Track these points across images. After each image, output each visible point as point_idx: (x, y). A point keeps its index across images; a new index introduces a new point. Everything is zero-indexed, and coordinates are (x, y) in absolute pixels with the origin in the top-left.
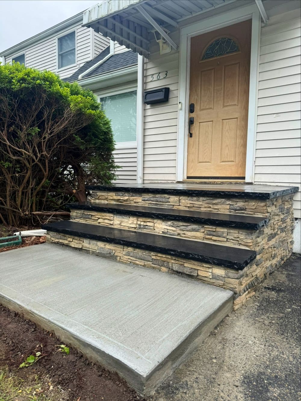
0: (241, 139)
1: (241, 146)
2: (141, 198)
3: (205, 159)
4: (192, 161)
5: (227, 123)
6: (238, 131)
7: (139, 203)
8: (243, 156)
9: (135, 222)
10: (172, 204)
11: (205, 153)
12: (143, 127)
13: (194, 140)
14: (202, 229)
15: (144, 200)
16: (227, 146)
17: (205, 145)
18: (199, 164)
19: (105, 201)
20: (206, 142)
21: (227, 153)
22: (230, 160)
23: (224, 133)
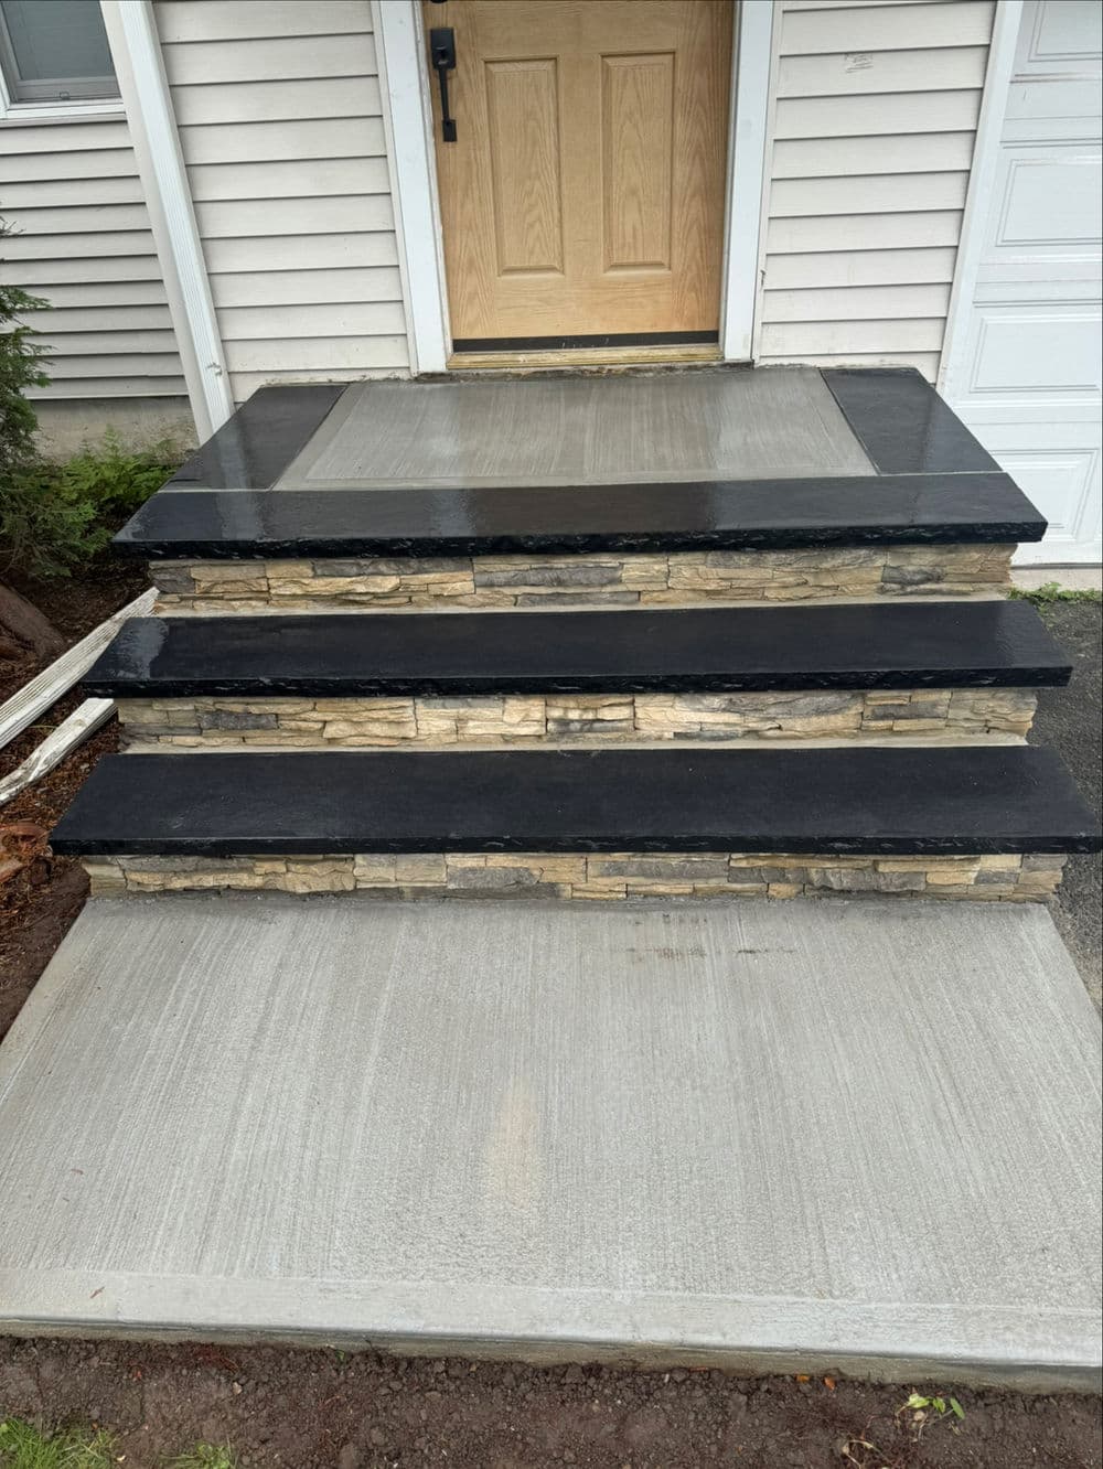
0: (694, 158)
1: (693, 196)
2: (467, 575)
3: (531, 253)
4: (471, 262)
5: (625, 75)
6: (679, 119)
7: (461, 599)
8: (701, 239)
9: (538, 715)
10: (632, 587)
11: (531, 226)
12: (166, 81)
13: (469, 157)
14: (852, 702)
15: (491, 585)
16: (634, 192)
17: (528, 183)
18: (504, 278)
19: (254, 603)
20: (533, 170)
21: (634, 229)
22: (650, 259)
23: (615, 127)
